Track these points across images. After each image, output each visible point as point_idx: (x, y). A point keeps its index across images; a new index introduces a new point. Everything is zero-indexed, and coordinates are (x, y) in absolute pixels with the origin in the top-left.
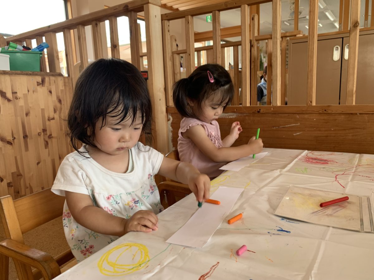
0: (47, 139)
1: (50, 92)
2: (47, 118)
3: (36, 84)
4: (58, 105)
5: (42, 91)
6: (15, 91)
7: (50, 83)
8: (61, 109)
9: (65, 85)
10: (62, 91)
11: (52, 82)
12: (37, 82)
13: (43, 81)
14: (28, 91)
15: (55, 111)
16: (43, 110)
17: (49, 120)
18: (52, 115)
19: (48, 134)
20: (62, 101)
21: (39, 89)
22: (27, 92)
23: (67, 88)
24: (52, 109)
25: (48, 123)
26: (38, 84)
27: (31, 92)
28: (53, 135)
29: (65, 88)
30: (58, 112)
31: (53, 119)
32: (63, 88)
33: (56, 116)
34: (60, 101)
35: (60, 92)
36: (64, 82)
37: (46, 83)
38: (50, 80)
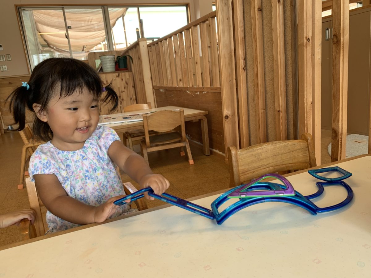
0: (121, 101)
1: (122, 80)
2: (121, 91)
4: (126, 85)
5: (118, 79)
6: (107, 80)
7: (122, 76)
8: (127, 87)
10: (128, 79)
11: (123, 75)
13: (119, 75)
14: (112, 80)
15: (125, 88)
16: (119, 88)
17: (122, 92)
18: (123, 90)
19: (122, 98)
21: (117, 79)
24: (123, 88)
25: (121, 93)
26: (117, 76)
28: (124, 99)
30: (126, 89)
31: (124, 92)
32: (128, 77)
33: (125, 90)
34: (127, 84)
35: (127, 79)
36: (129, 75)
37: (120, 76)
38: (122, 74)
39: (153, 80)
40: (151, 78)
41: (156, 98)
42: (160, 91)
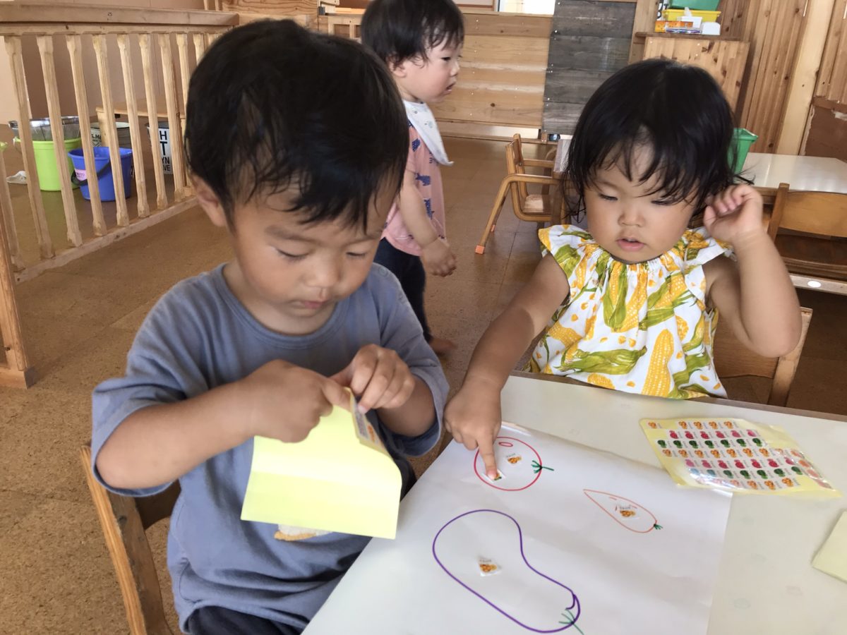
1: (716, 60)
3: (701, 49)
4: (721, 76)
5: (706, 58)
7: (718, 50)
9: (738, 53)
10: (732, 60)
11: (721, 48)
12: (703, 48)
13: (711, 47)
14: (690, 58)
20: (727, 73)
21: (704, 55)
22: (687, 59)
23: (740, 58)
26: (704, 50)
27: (692, 58)
29: (737, 56)
32: (734, 57)
34: (724, 73)
35: (728, 60)
36: (739, 49)
37: (713, 50)
38: (719, 46)
39: (823, 78)
40: (818, 74)
41: (810, 130)
42: (834, 115)
